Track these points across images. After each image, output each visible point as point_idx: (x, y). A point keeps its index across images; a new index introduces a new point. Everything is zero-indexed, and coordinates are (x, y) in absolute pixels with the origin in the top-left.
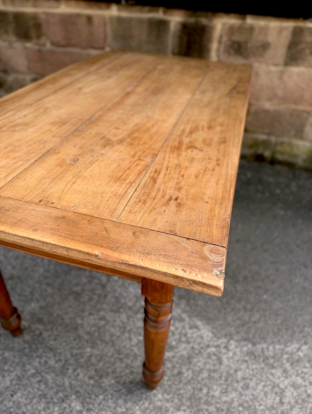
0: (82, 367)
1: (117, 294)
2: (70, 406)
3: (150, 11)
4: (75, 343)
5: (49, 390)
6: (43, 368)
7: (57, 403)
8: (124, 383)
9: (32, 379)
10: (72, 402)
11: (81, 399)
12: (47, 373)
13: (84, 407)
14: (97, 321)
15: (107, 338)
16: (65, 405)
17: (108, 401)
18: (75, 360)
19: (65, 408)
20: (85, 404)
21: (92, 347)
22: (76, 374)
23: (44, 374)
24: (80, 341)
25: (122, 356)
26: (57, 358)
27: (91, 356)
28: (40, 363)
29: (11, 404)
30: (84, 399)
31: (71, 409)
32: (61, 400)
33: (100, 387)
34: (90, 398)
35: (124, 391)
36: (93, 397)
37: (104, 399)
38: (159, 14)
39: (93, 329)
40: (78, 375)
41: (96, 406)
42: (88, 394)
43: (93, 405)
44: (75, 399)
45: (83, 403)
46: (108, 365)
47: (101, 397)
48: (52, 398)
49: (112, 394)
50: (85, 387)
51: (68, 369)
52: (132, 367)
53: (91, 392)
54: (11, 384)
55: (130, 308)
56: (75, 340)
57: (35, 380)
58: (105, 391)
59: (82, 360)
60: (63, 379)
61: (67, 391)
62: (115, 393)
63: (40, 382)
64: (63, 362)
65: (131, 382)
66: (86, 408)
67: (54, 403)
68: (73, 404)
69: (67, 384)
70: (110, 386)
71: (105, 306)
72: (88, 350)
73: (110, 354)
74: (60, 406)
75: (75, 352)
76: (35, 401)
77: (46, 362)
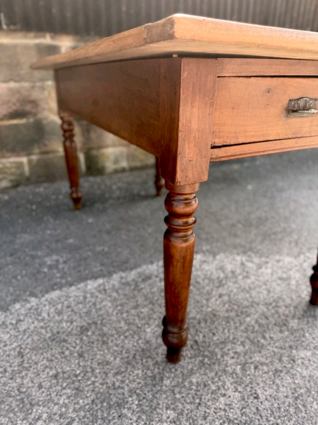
0: (265, 331)
1: (203, 277)
2: (303, 358)
3: (36, 37)
4: (232, 323)
5: (272, 365)
6: (242, 358)
7: (293, 366)
8: (303, 316)
9: (248, 373)
10: (299, 355)
11: (299, 347)
12: (251, 358)
13: (310, 350)
14: (220, 300)
15: (246, 303)
16: (300, 361)
17: (314, 333)
18: (252, 332)
19: (303, 363)
20: (308, 348)
21: (248, 316)
22: (269, 339)
23: (249, 361)
24: (233, 320)
25: (274, 304)
26: (239, 343)
27: (257, 321)
28: (233, 358)
29: (267, 403)
30: (302, 346)
31: (307, 359)
32: (292, 362)
33: (296, 330)
34: (303, 342)
35: (310, 319)
36: (303, 339)
37: (310, 334)
38: (47, 40)
39: (227, 306)
40: (271, 338)
41: (314, 342)
42: (298, 340)
43: (312, 343)
44: (297, 351)
45: (306, 349)
46: (276, 316)
47: (307, 335)
48: (285, 367)
49: (308, 327)
50: (288, 340)
51: (258, 341)
52: (290, 305)
53: (297, 338)
54: (240, 392)
55: (226, 277)
56: (228, 322)
57: (253, 370)
58: (302, 329)
59: (257, 328)
60: (268, 350)
61: (284, 353)
62: (309, 325)
63: (256, 368)
64: (248, 341)
65: (305, 312)
66: (312, 349)
67: (292, 368)
68: (303, 356)
69: (276, 350)
70: (299, 325)
71: (207, 288)
72: (248, 319)
73: (265, 310)
74: (298, 365)
75: (242, 328)
76: (278, 381)
77: (236, 353)
